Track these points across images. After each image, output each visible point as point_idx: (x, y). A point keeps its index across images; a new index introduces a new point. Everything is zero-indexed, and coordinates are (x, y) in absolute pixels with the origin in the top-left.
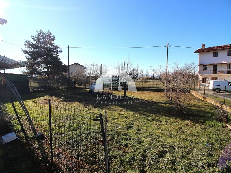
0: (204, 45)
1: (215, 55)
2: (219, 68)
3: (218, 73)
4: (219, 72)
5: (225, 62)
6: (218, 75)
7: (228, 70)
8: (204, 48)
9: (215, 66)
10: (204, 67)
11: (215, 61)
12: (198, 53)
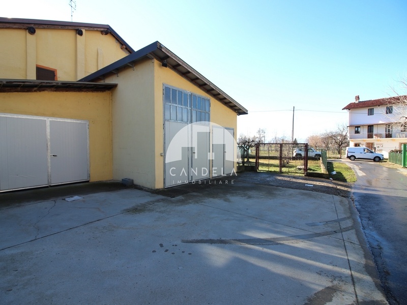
0: (358, 98)
1: (371, 113)
2: (375, 131)
3: (374, 136)
4: (376, 135)
5: (383, 123)
6: (374, 140)
7: (387, 133)
8: (357, 102)
9: (370, 128)
10: (356, 129)
11: (370, 120)
12: (347, 109)
